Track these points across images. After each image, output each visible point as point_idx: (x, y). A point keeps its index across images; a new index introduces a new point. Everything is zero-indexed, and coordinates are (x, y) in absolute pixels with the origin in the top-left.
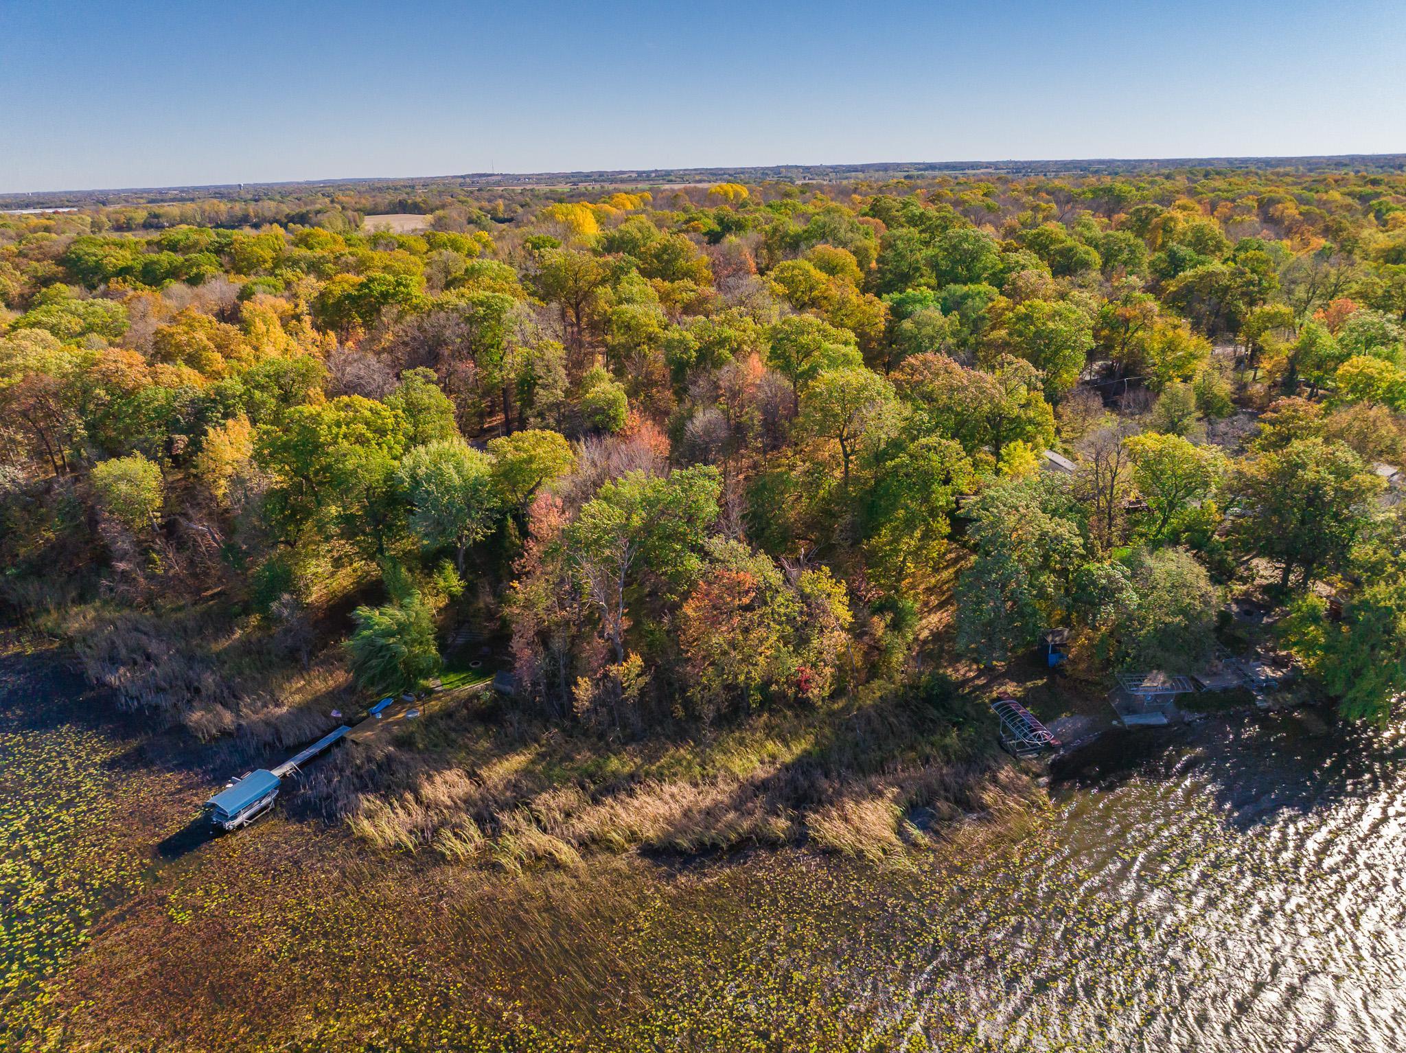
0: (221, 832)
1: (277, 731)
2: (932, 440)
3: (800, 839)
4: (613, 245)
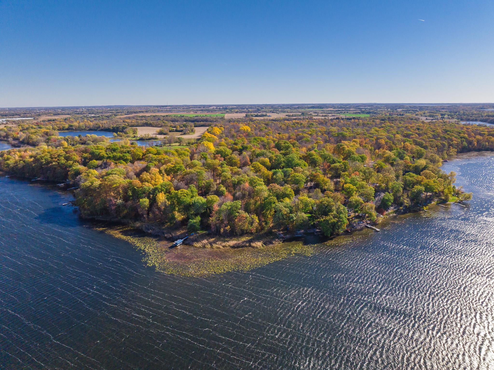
0: (177, 246)
1: (178, 237)
2: (272, 197)
4: (218, 152)
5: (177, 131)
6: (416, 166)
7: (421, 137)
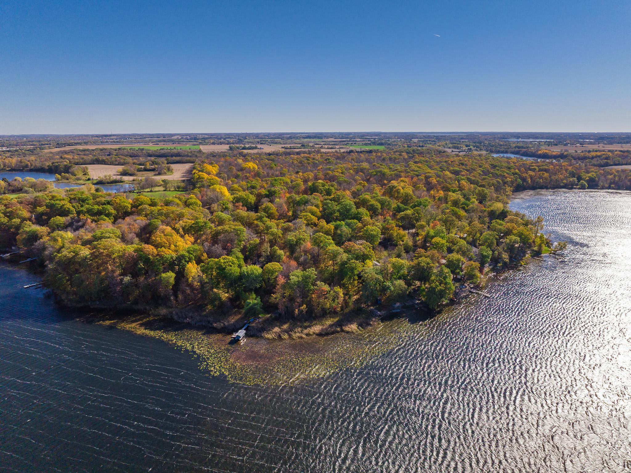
0: (239, 340)
1: (235, 326)
2: (353, 261)
3: (342, 331)
4: (237, 200)
5: (146, 170)
6: (492, 211)
7: (472, 174)
